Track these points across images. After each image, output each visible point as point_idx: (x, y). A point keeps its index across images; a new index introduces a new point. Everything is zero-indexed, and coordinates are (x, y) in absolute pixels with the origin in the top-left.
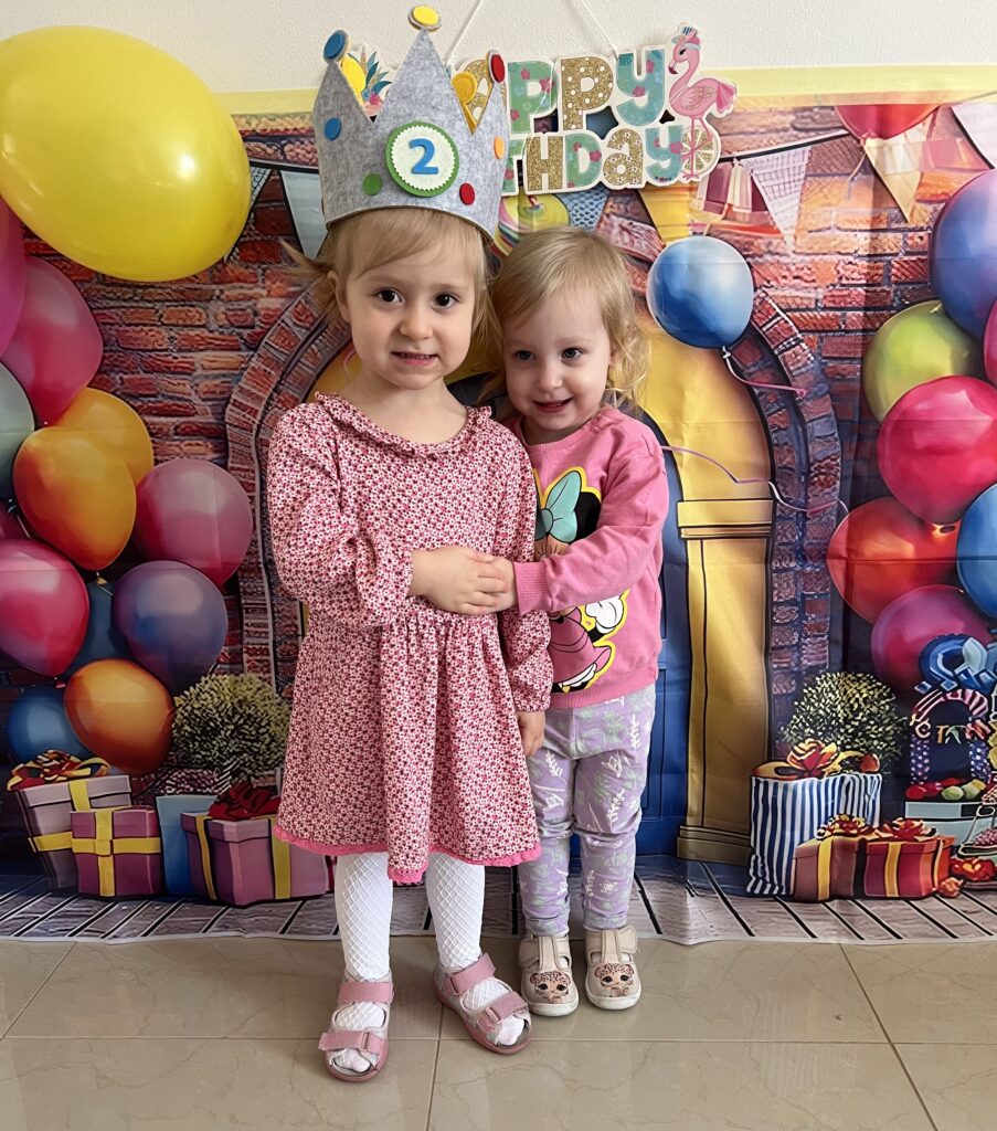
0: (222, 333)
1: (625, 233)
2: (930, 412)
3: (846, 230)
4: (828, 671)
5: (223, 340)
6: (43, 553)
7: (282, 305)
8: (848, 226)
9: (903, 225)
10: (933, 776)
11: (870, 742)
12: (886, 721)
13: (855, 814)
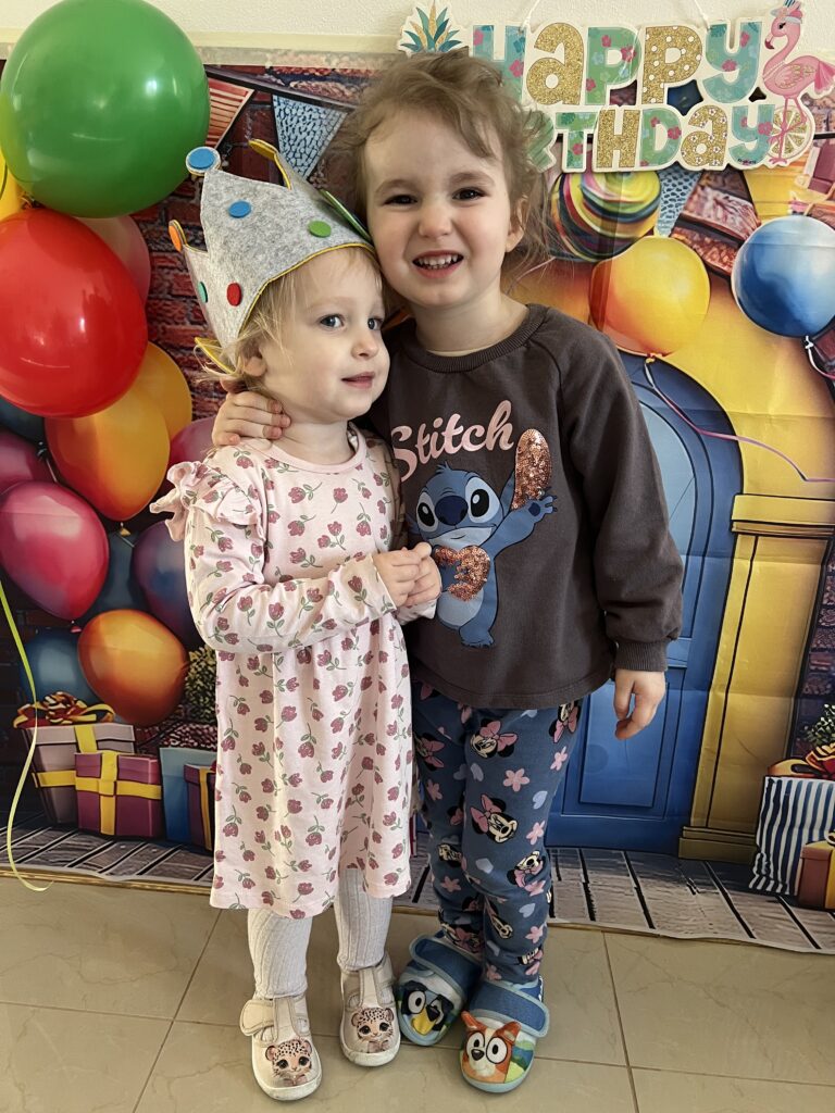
1: (719, 208)
6: (68, 498)
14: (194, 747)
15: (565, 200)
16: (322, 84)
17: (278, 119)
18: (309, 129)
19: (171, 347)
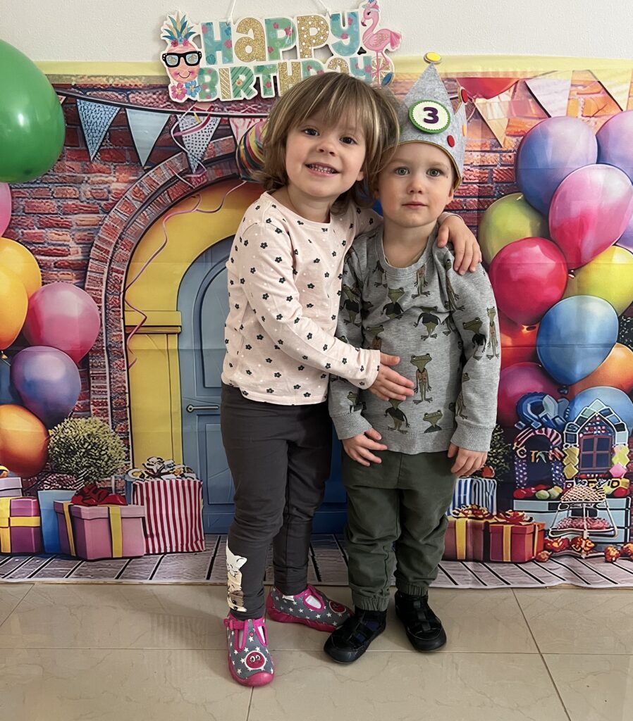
0: (88, 203)
2: (519, 258)
5: (89, 207)
7: (126, 187)
9: (499, 149)
10: (530, 483)
12: (498, 446)
13: (480, 505)
14: (59, 489)
15: (248, 149)
16: (105, 93)
17: (80, 112)
18: (98, 116)
19: (28, 243)
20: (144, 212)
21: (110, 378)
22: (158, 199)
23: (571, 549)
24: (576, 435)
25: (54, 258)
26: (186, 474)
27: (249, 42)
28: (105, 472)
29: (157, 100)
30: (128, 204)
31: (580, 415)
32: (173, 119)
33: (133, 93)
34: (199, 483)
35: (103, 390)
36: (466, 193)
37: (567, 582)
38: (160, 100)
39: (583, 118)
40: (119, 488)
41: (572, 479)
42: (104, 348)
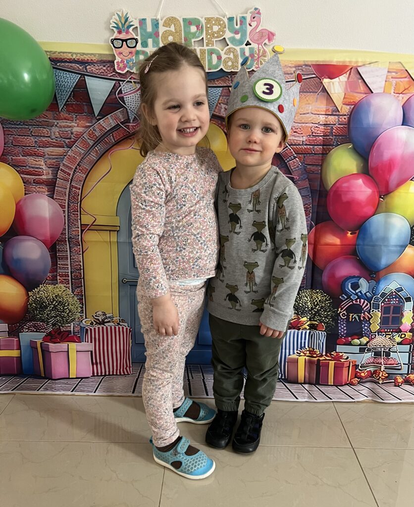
0: (57, 140)
2: (348, 187)
3: (315, 114)
4: (305, 289)
5: (57, 143)
7: (83, 130)
8: (315, 113)
9: (338, 113)
10: (348, 335)
11: (321, 318)
12: (328, 310)
13: (315, 348)
14: (34, 332)
16: (71, 64)
18: (66, 80)
19: (15, 165)
20: (96, 148)
21: (71, 259)
22: (106, 139)
23: (373, 377)
24: (379, 304)
25: (33, 177)
26: (121, 323)
27: (171, 33)
28: (67, 320)
29: (106, 71)
30: (85, 142)
31: (383, 291)
32: (117, 85)
33: (89, 65)
34: (130, 329)
35: (66, 267)
36: (314, 143)
37: (370, 398)
38: (108, 71)
39: (395, 94)
40: (76, 331)
41: (376, 332)
42: (67, 239)
